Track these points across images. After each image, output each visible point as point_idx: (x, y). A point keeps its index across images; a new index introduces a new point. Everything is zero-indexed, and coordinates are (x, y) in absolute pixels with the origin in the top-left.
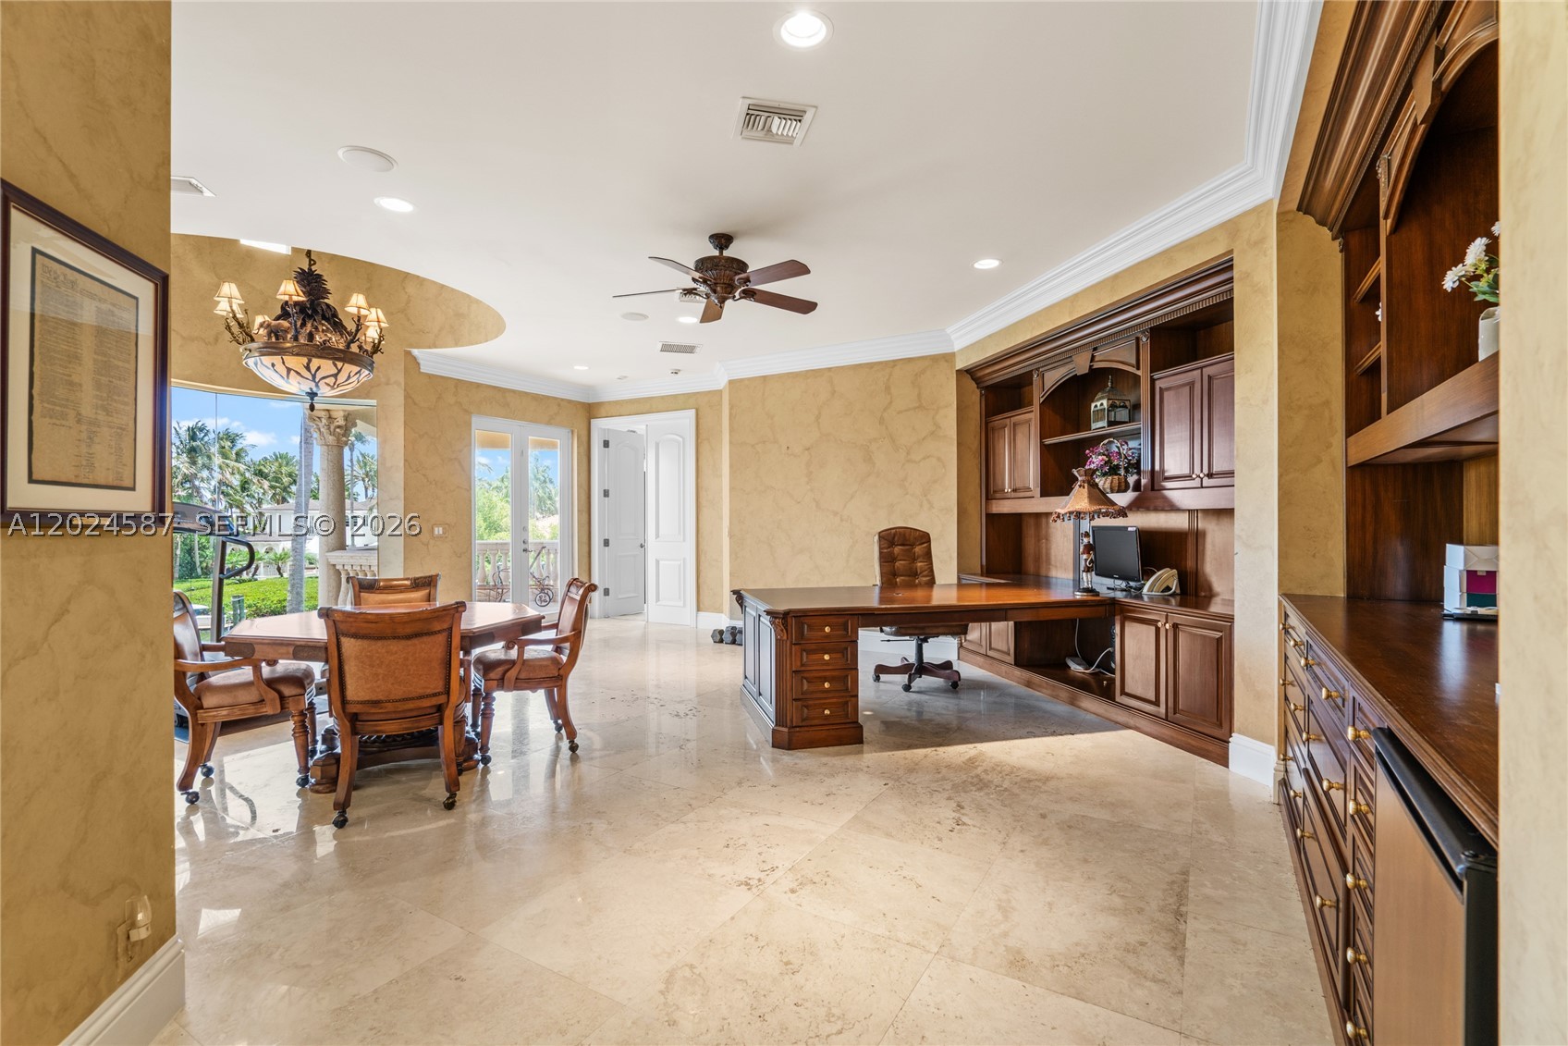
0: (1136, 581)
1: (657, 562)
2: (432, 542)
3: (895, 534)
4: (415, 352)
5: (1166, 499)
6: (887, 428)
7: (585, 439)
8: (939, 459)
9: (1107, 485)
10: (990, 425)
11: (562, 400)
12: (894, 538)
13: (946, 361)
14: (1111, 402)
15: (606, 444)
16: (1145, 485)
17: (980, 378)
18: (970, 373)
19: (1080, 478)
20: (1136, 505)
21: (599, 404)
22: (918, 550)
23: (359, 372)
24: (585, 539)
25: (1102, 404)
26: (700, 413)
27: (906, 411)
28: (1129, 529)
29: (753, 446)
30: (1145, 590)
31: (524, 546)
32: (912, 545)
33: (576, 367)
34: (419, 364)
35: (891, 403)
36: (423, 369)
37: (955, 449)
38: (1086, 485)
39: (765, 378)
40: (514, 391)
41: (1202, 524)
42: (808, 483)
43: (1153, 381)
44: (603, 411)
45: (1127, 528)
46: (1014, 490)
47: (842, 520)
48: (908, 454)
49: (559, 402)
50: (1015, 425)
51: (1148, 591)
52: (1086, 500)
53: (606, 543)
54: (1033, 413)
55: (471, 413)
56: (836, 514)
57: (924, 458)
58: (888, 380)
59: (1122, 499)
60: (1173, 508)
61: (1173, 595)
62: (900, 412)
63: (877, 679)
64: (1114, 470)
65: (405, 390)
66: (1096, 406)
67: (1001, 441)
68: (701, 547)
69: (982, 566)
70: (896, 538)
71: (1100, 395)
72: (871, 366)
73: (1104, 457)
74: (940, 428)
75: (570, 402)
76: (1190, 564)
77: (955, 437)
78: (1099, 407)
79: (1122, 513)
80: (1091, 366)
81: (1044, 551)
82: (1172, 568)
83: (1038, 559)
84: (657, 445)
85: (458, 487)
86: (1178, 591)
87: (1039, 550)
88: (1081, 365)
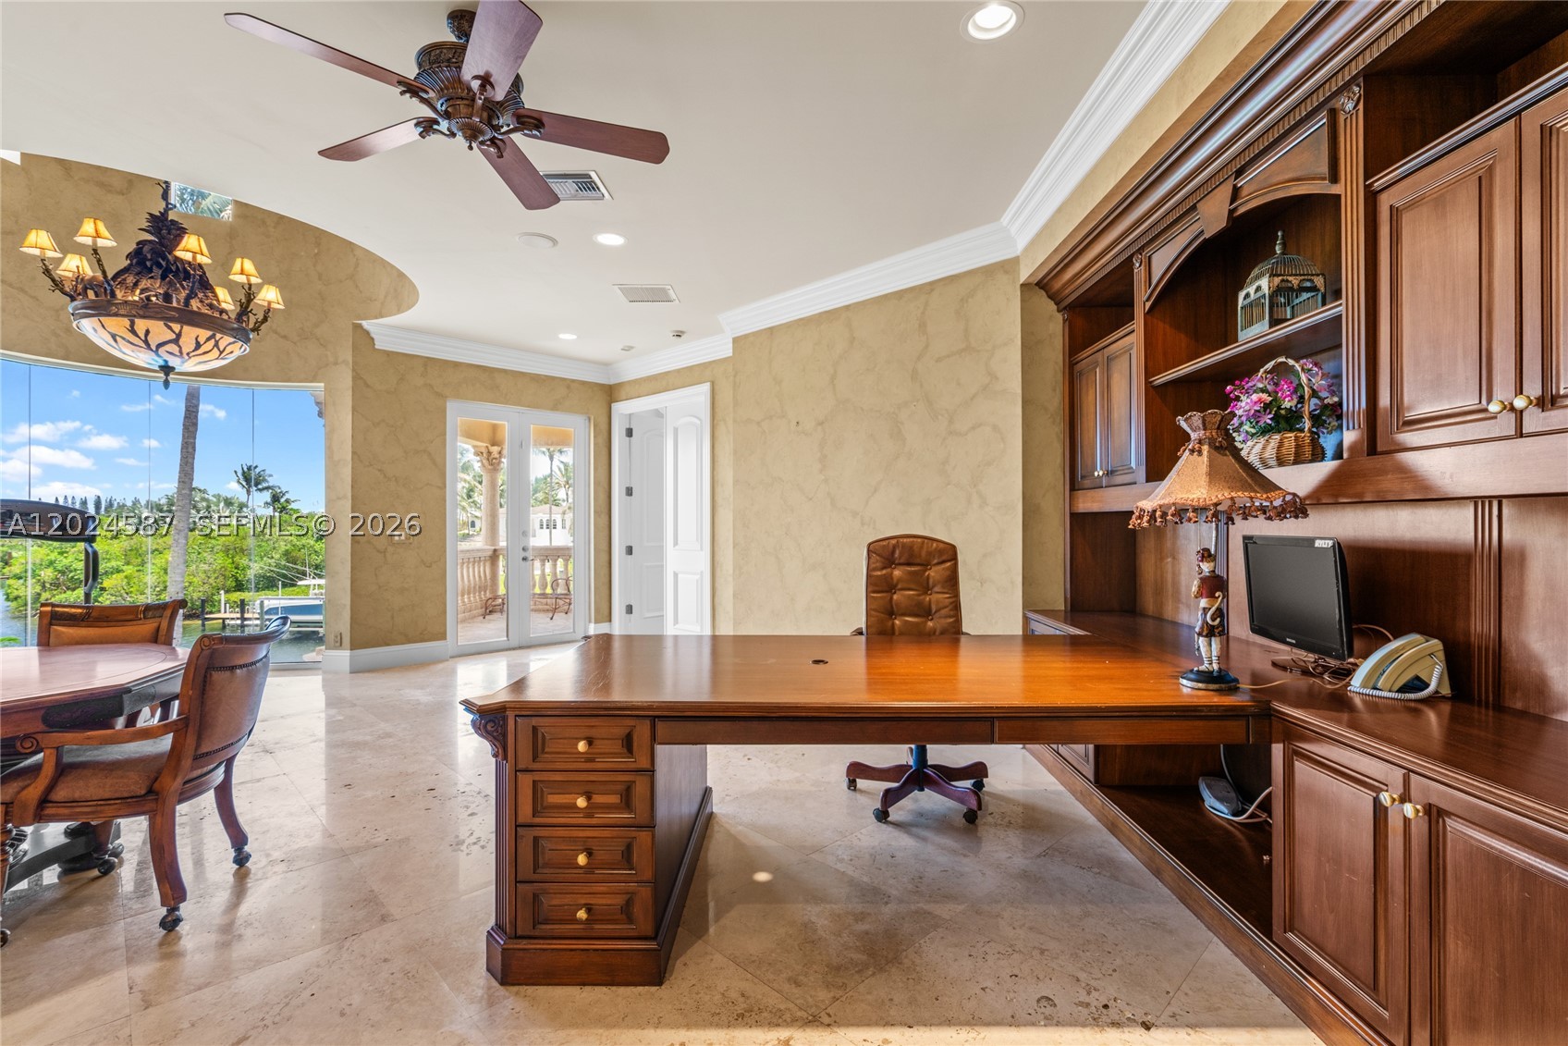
0: (1336, 658)
1: (676, 575)
2: (390, 549)
3: (894, 547)
4: (365, 324)
5: (1406, 473)
6: (921, 386)
7: (604, 427)
8: (995, 428)
9: (1270, 452)
10: (1078, 367)
11: (573, 381)
12: (893, 552)
13: (1006, 272)
14: (1277, 280)
15: (630, 433)
16: (1353, 448)
17: (1059, 291)
18: (1043, 285)
19: (1193, 436)
20: (1332, 493)
21: (620, 385)
22: (935, 573)
23: (213, 336)
24: (604, 546)
25: (1259, 289)
26: (716, 387)
27: (948, 356)
28: (1318, 544)
29: (758, 423)
30: (1357, 682)
31: (524, 554)
32: (926, 565)
33: (562, 336)
34: (373, 339)
35: (927, 347)
36: (376, 347)
37: (1019, 410)
38: (1205, 448)
39: (771, 330)
40: (505, 371)
41: (1514, 530)
42: (821, 471)
43: (1372, 197)
44: (623, 394)
45: (1311, 541)
46: (1110, 473)
47: (863, 524)
48: (951, 421)
49: (569, 384)
50: (1109, 360)
51: (1364, 685)
52: (1203, 480)
53: (630, 550)
54: (1134, 334)
55: (446, 397)
56: (855, 514)
57: (973, 428)
58: (923, 313)
59: (1302, 479)
60: (1429, 497)
61: (1432, 701)
62: (939, 360)
63: (852, 784)
64: (1287, 421)
65: (354, 370)
66: (1247, 295)
67: (1091, 392)
68: (717, 558)
69: (1065, 598)
70: (897, 555)
71: (1256, 271)
72: (899, 295)
73: (1265, 396)
74: (997, 378)
75: (584, 383)
76: (1480, 625)
77: (1019, 391)
78: (1253, 296)
79: (1297, 508)
80: (1231, 212)
81: (1169, 577)
82: (1428, 633)
83: (1159, 590)
84: (676, 430)
85: (428, 484)
86: (1446, 691)
87: (1162, 576)
88: (1213, 217)
